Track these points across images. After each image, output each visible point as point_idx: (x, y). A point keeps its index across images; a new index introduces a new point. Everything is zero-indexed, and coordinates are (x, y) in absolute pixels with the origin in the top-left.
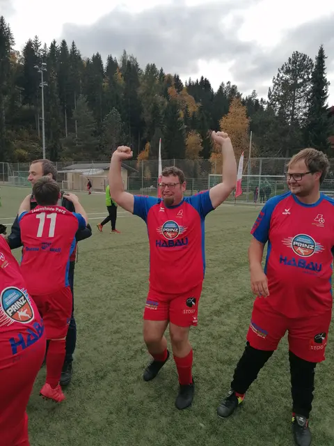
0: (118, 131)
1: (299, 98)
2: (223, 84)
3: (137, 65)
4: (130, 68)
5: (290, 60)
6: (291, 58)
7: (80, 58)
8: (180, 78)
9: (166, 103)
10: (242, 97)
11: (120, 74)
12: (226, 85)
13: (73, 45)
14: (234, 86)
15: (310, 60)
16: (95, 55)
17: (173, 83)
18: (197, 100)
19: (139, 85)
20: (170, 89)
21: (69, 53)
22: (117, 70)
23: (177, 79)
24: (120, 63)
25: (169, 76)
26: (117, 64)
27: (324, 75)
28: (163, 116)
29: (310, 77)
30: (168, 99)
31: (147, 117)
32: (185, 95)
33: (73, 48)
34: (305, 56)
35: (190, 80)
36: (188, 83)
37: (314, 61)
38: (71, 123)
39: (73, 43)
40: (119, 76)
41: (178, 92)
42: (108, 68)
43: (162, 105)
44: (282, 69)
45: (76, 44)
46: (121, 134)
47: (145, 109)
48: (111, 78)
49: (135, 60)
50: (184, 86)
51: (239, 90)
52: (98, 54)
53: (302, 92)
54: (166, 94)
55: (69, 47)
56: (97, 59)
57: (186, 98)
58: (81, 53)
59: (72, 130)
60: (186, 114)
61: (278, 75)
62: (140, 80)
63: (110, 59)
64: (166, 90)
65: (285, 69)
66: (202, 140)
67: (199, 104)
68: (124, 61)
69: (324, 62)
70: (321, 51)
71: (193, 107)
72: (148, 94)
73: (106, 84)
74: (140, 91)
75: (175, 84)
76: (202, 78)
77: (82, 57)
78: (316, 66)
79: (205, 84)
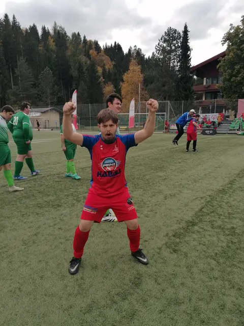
0: (51, 84)
1: (173, 59)
2: (131, 47)
3: (65, 33)
4: (60, 35)
5: (166, 33)
6: (166, 32)
7: (20, 28)
8: (99, 43)
9: (89, 62)
10: (145, 57)
11: (52, 40)
12: (133, 48)
13: (14, 18)
14: (139, 49)
15: (179, 33)
16: (32, 25)
17: (94, 46)
18: (112, 60)
19: (67, 48)
20: (91, 51)
21: (11, 24)
22: (50, 37)
23: (96, 43)
24: (52, 32)
25: (90, 41)
26: (49, 32)
27: (188, 44)
28: (87, 72)
29: (180, 45)
30: (90, 59)
31: (74, 73)
32: (103, 56)
33: (14, 21)
34: (176, 30)
35: (106, 44)
36: (105, 46)
37: (182, 34)
38: (16, 78)
39: (14, 16)
40: (51, 42)
41: (98, 53)
42: (42, 35)
43: (86, 63)
44: (161, 39)
45: (16, 17)
46: (53, 86)
47: (72, 67)
48: (45, 44)
49: (63, 29)
50: (102, 49)
51: (143, 52)
52: (34, 25)
53: (175, 55)
54: (88, 55)
55: (11, 19)
56: (34, 29)
57: (103, 58)
58: (20, 24)
59: (16, 84)
60: (104, 70)
61: (159, 44)
62: (68, 45)
63: (44, 29)
64: (88, 52)
65: (163, 39)
66: (115, 90)
67: (114, 63)
68: (55, 29)
69: (188, 35)
70: (186, 27)
71: (109, 65)
72: (74, 56)
73: (41, 48)
74: (69, 53)
75: (95, 48)
76: (115, 43)
77: (21, 27)
78: (183, 37)
79: (118, 47)
